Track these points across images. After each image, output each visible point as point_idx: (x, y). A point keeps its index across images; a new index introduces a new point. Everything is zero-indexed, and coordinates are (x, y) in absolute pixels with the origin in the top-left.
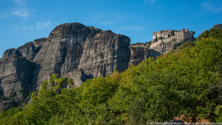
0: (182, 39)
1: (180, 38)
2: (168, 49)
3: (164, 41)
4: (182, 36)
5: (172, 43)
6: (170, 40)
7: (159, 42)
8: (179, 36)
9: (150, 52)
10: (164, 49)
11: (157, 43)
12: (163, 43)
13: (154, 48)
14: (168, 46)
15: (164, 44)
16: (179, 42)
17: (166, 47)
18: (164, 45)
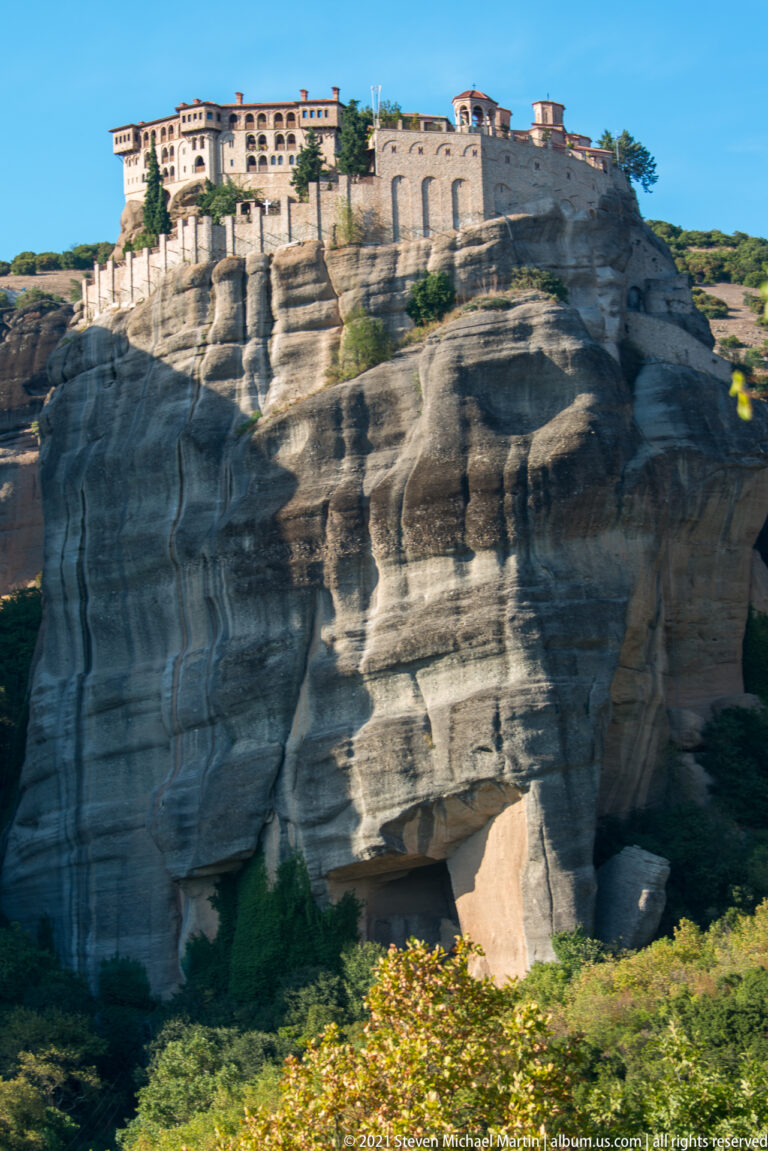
0: (472, 224)
1: (440, 214)
2: (292, 356)
3: (246, 239)
4: (458, 182)
5: (337, 272)
6: (311, 236)
7: (186, 243)
8: (428, 180)
9: (79, 369)
10: (248, 351)
11: (158, 259)
12: (221, 266)
13: (120, 318)
14: (287, 304)
15: (237, 275)
16: (433, 263)
17: (270, 321)
18: (240, 293)
